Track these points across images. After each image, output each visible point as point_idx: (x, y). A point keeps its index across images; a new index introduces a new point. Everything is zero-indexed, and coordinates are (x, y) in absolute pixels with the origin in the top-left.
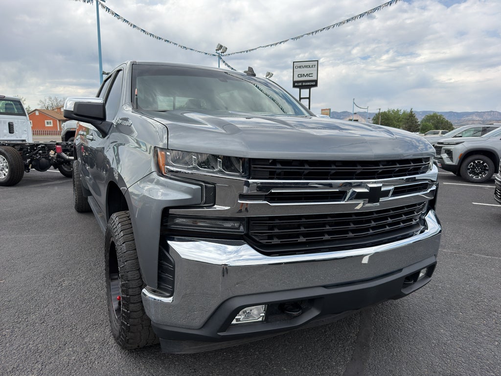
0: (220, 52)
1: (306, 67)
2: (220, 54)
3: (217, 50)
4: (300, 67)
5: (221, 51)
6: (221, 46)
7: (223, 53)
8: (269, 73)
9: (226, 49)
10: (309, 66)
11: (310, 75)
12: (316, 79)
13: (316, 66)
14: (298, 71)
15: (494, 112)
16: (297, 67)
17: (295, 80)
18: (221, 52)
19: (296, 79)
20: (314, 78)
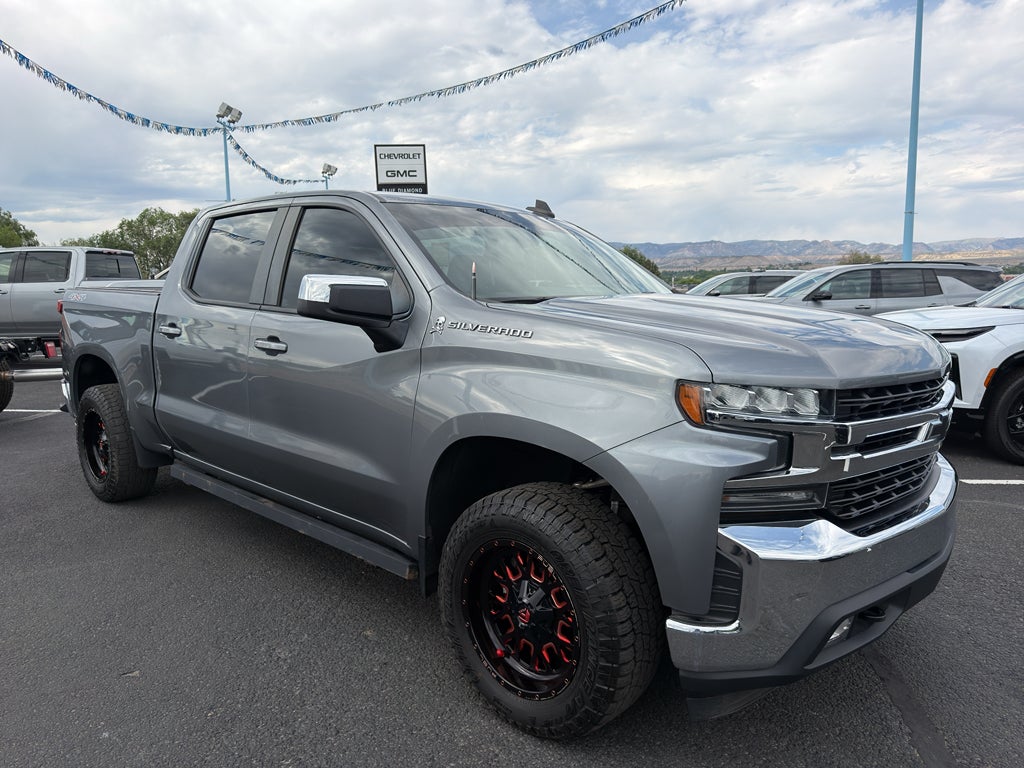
0: (225, 119)
1: (402, 156)
2: (227, 124)
3: (218, 116)
4: (389, 156)
5: (229, 118)
6: (229, 109)
7: (234, 122)
8: (329, 166)
9: (240, 114)
10: (409, 156)
11: (411, 174)
12: (423, 181)
13: (422, 156)
14: (387, 165)
15: (715, 242)
16: (383, 156)
17: (380, 182)
18: (229, 122)
19: (384, 180)
20: (420, 180)
